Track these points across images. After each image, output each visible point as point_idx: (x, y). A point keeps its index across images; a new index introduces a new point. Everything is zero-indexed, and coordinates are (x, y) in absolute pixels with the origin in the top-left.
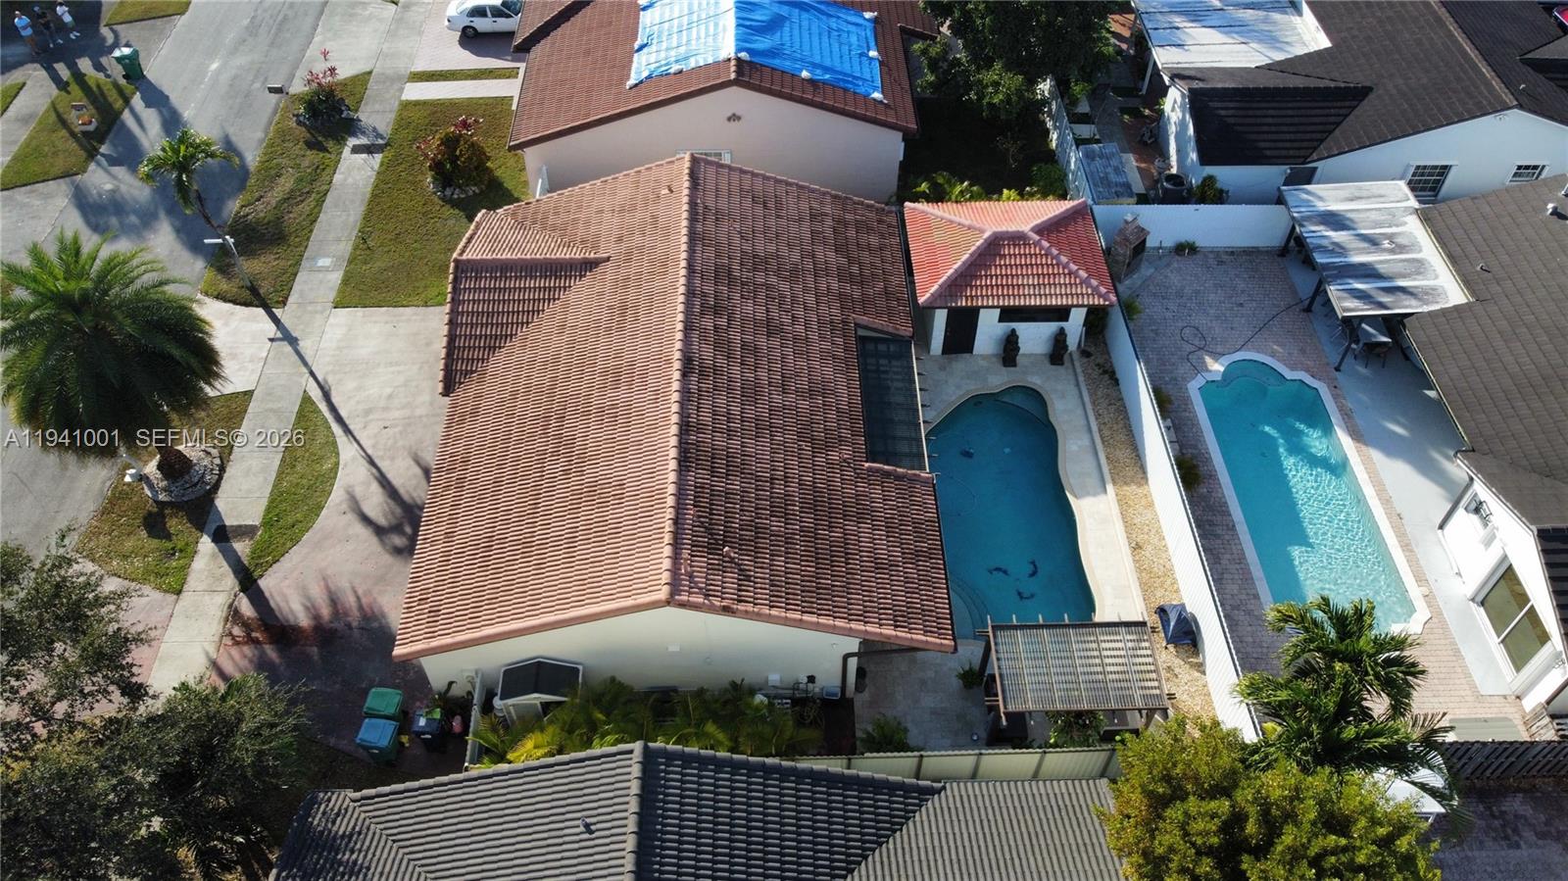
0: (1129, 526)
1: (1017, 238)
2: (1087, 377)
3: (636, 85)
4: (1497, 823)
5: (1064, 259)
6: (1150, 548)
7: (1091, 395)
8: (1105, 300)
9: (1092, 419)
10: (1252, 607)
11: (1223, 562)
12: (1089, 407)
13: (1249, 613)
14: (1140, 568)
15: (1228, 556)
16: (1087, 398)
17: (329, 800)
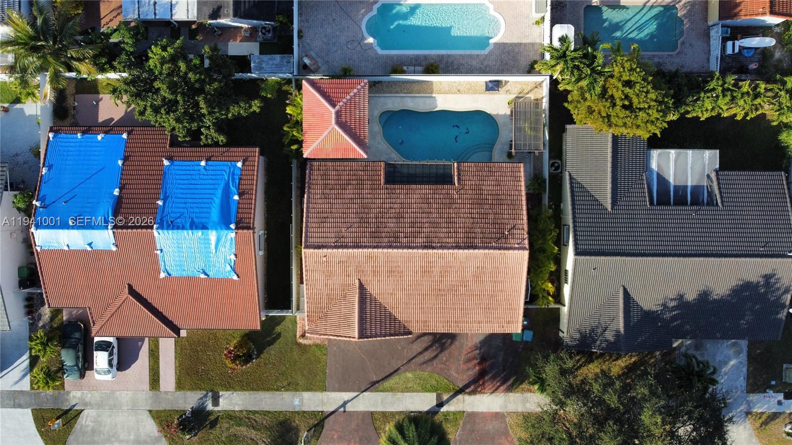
0: (449, 92)
1: (338, 115)
2: (377, 92)
3: (237, 275)
4: (559, 8)
5: (348, 97)
6: (459, 87)
7: (387, 93)
8: (366, 84)
9: (398, 95)
10: (482, 58)
11: (463, 62)
12: (392, 95)
13: (484, 60)
14: (468, 93)
15: (461, 60)
16: (388, 95)
17: (566, 342)
